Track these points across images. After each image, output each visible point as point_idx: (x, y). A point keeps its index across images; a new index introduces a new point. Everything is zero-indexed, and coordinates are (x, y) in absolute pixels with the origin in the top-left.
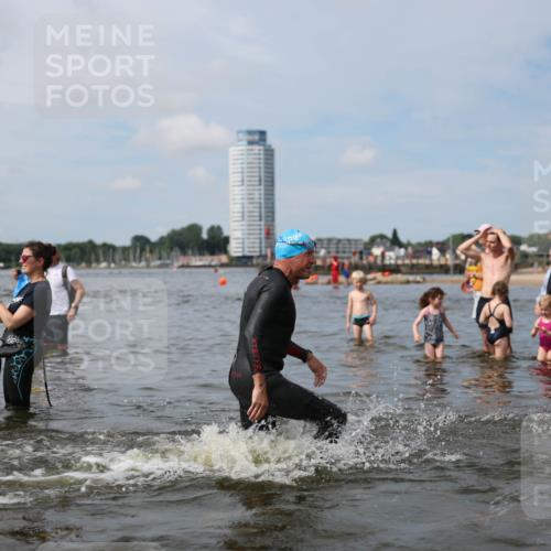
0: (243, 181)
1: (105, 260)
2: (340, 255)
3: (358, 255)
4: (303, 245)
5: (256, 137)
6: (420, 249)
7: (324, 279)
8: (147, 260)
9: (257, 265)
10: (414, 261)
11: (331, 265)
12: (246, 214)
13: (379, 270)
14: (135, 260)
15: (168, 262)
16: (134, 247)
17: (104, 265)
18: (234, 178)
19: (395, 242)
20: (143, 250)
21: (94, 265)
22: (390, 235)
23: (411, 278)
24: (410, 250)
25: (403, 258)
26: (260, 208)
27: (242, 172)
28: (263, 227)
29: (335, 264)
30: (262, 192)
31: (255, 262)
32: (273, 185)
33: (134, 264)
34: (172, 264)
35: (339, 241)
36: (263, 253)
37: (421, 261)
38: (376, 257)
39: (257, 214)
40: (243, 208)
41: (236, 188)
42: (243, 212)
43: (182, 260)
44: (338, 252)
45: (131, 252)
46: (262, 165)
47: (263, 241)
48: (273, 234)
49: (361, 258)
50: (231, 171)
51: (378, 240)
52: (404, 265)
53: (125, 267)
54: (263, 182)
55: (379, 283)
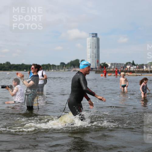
0: (91, 47)
1: (53, 69)
2: (118, 68)
3: (123, 68)
4: (87, 65)
5: (95, 35)
6: (140, 66)
7: (113, 74)
8: (64, 69)
9: (94, 71)
10: (139, 70)
11: (115, 71)
12: (92, 56)
13: (129, 72)
14: (61, 69)
15: (70, 70)
16: (61, 65)
17: (53, 70)
18: (88, 46)
19: (133, 64)
20: (63, 66)
21: (50, 70)
22: (132, 62)
23: (138, 74)
24: (137, 66)
25: (136, 69)
26: (95, 55)
27: (91, 45)
28: (96, 60)
29: (116, 70)
30: (96, 50)
31: (94, 70)
32: (99, 48)
33: (61, 70)
34: (71, 70)
35: (117, 64)
36: (96, 67)
37: (141, 70)
38: (128, 68)
39: (95, 56)
40: (91, 55)
41: (89, 49)
42: (91, 56)
43: (74, 69)
44: (117, 67)
45: (60, 67)
46: (96, 43)
47: (96, 64)
48: (99, 62)
49: (124, 69)
50: (87, 44)
51: (129, 64)
52: (136, 71)
53: (58, 71)
54: (96, 48)
55: (129, 76)
